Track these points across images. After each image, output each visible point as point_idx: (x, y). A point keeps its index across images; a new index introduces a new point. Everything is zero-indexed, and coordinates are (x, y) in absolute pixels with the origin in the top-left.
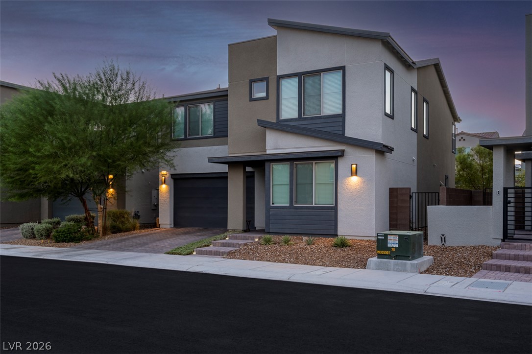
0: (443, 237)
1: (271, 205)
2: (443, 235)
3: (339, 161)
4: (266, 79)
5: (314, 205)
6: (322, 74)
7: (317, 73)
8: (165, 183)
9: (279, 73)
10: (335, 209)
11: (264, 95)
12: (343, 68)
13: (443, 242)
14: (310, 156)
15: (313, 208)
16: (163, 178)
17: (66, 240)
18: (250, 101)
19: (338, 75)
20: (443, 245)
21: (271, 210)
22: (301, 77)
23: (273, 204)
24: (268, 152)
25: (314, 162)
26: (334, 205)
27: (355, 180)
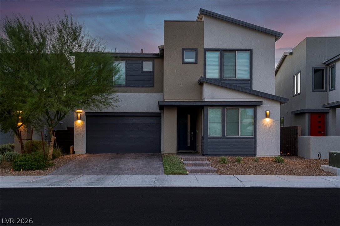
0: (319, 154)
1: (209, 136)
2: (319, 153)
3: (257, 108)
4: (196, 50)
5: (240, 136)
6: (236, 52)
7: (234, 51)
8: (80, 119)
9: (205, 47)
10: (255, 138)
11: (193, 60)
12: (251, 50)
13: (319, 157)
14: (241, 104)
15: (240, 138)
16: (79, 115)
17: (33, 168)
18: (183, 63)
19: (247, 54)
20: (319, 158)
21: (208, 139)
22: (222, 51)
23: (209, 135)
24: (206, 100)
25: (240, 108)
26: (254, 136)
27: (268, 120)
